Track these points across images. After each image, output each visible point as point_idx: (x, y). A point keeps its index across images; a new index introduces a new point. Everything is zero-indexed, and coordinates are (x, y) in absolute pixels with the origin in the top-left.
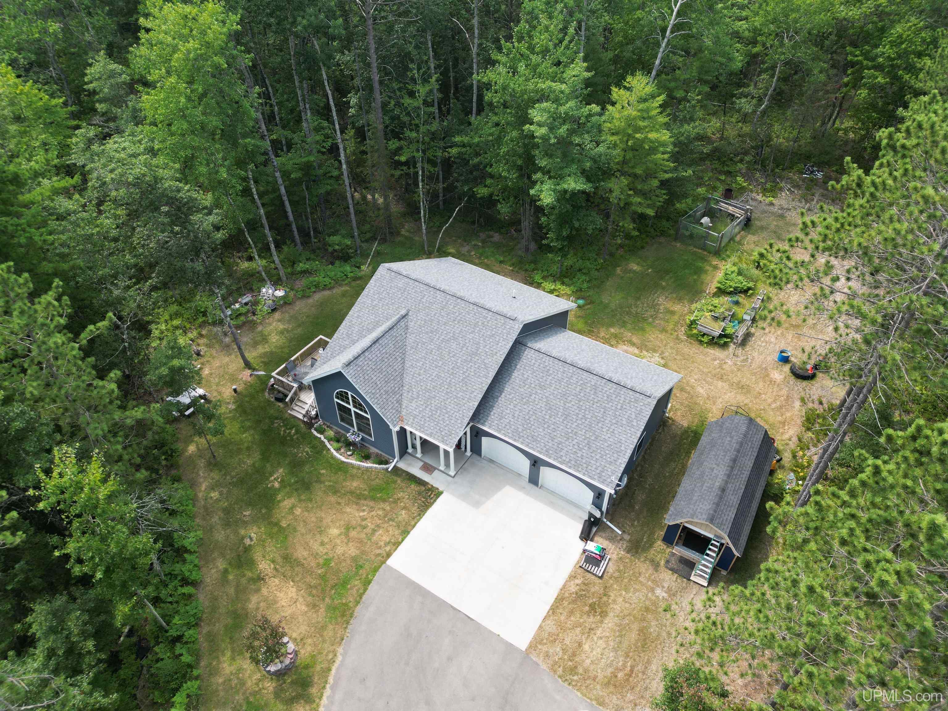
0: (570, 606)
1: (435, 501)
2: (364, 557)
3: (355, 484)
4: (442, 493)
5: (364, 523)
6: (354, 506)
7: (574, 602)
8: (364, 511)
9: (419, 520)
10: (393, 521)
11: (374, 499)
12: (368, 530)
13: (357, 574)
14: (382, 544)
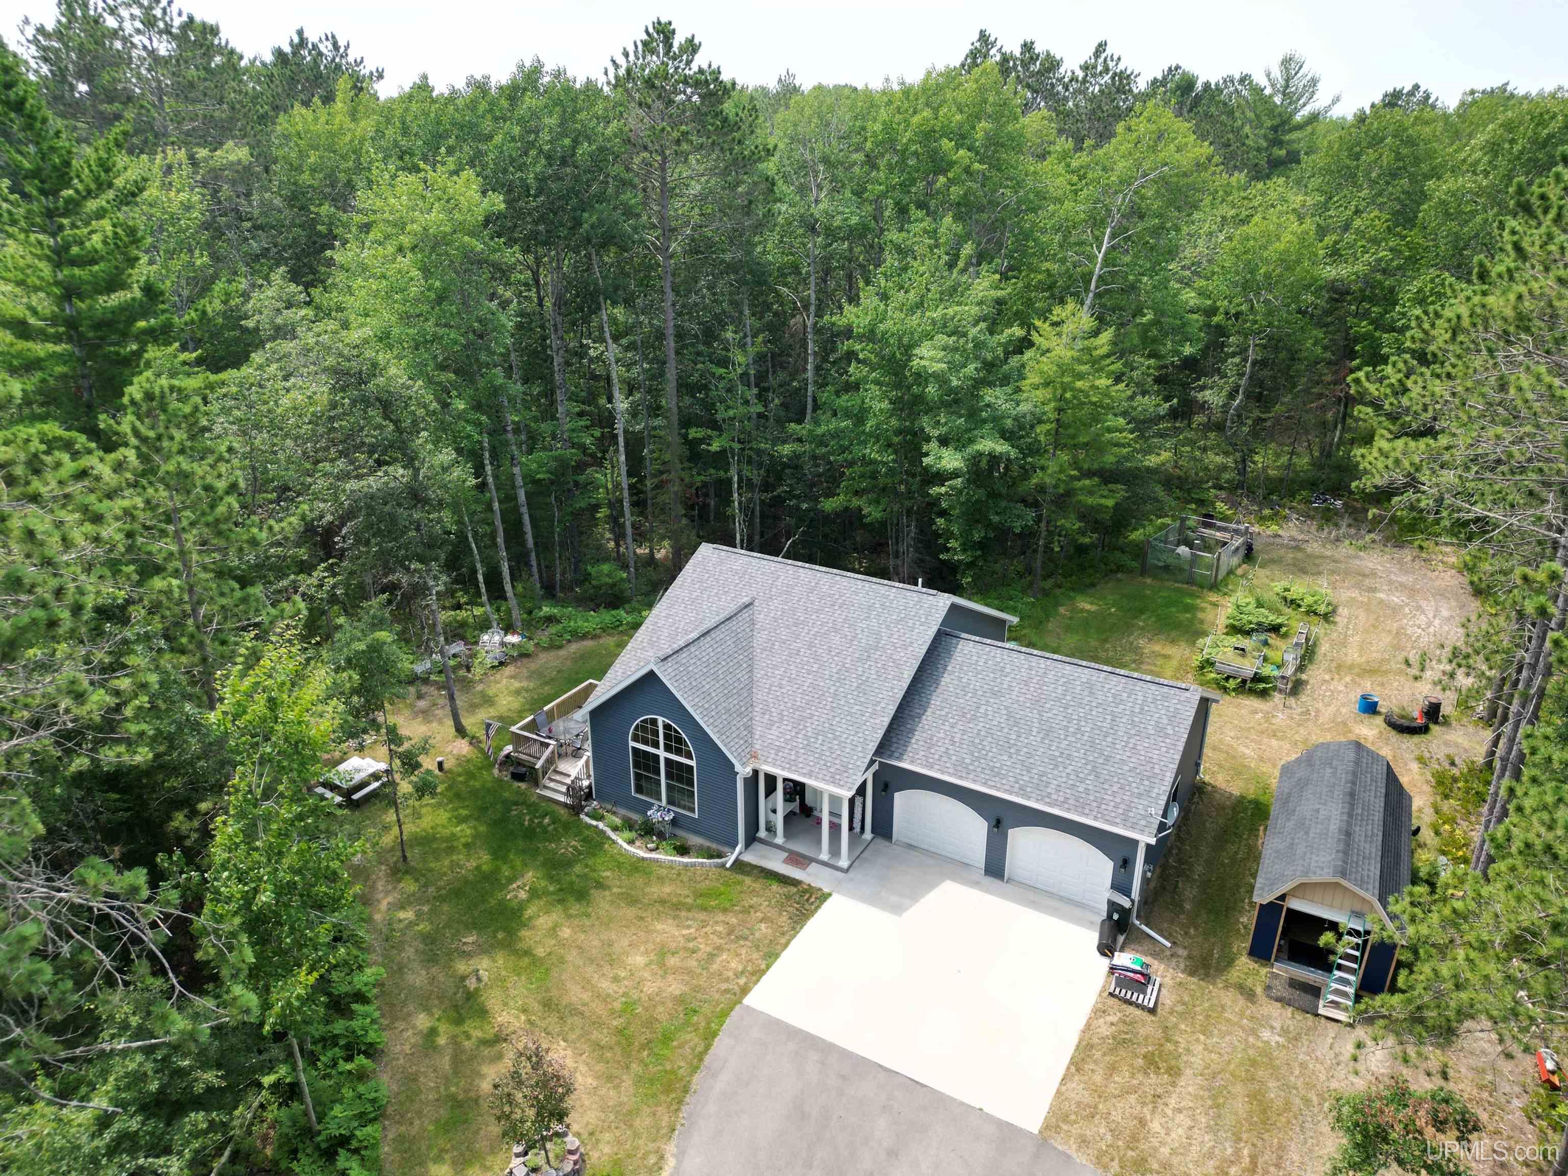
0: (1107, 1058)
1: (818, 908)
2: (699, 996)
3: (667, 889)
4: (830, 895)
5: (691, 945)
6: (670, 921)
7: (1112, 1050)
8: (689, 927)
9: (794, 936)
10: (746, 939)
11: (704, 909)
12: (701, 955)
13: (687, 1023)
14: (731, 974)
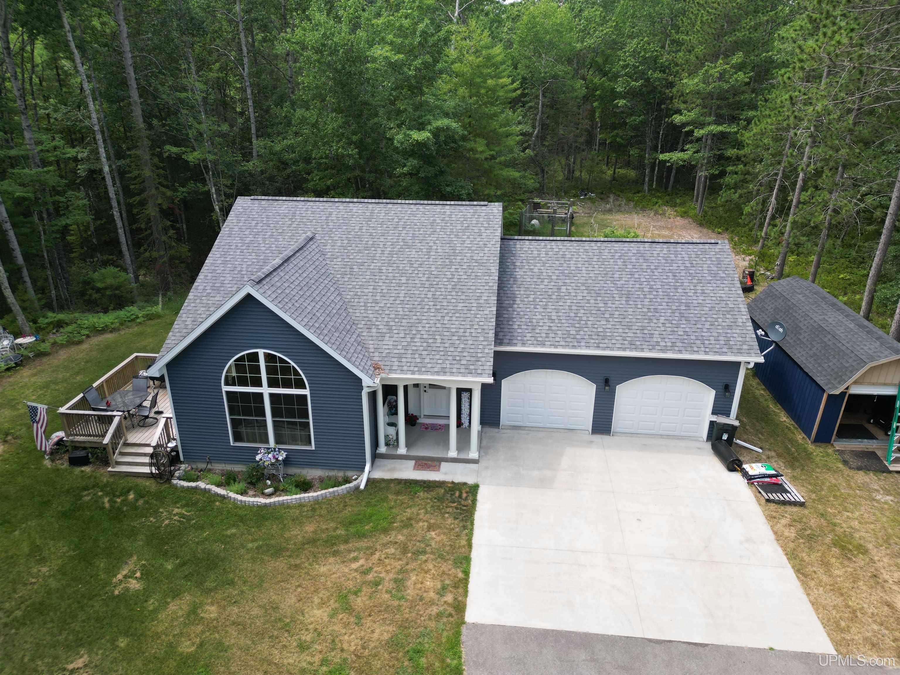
0: (814, 557)
1: (474, 501)
2: (412, 631)
3: (309, 528)
4: (477, 487)
5: (370, 577)
6: (331, 560)
7: (810, 548)
8: (356, 559)
9: (471, 535)
10: (424, 552)
11: (361, 536)
12: (387, 585)
14: (432, 594)
